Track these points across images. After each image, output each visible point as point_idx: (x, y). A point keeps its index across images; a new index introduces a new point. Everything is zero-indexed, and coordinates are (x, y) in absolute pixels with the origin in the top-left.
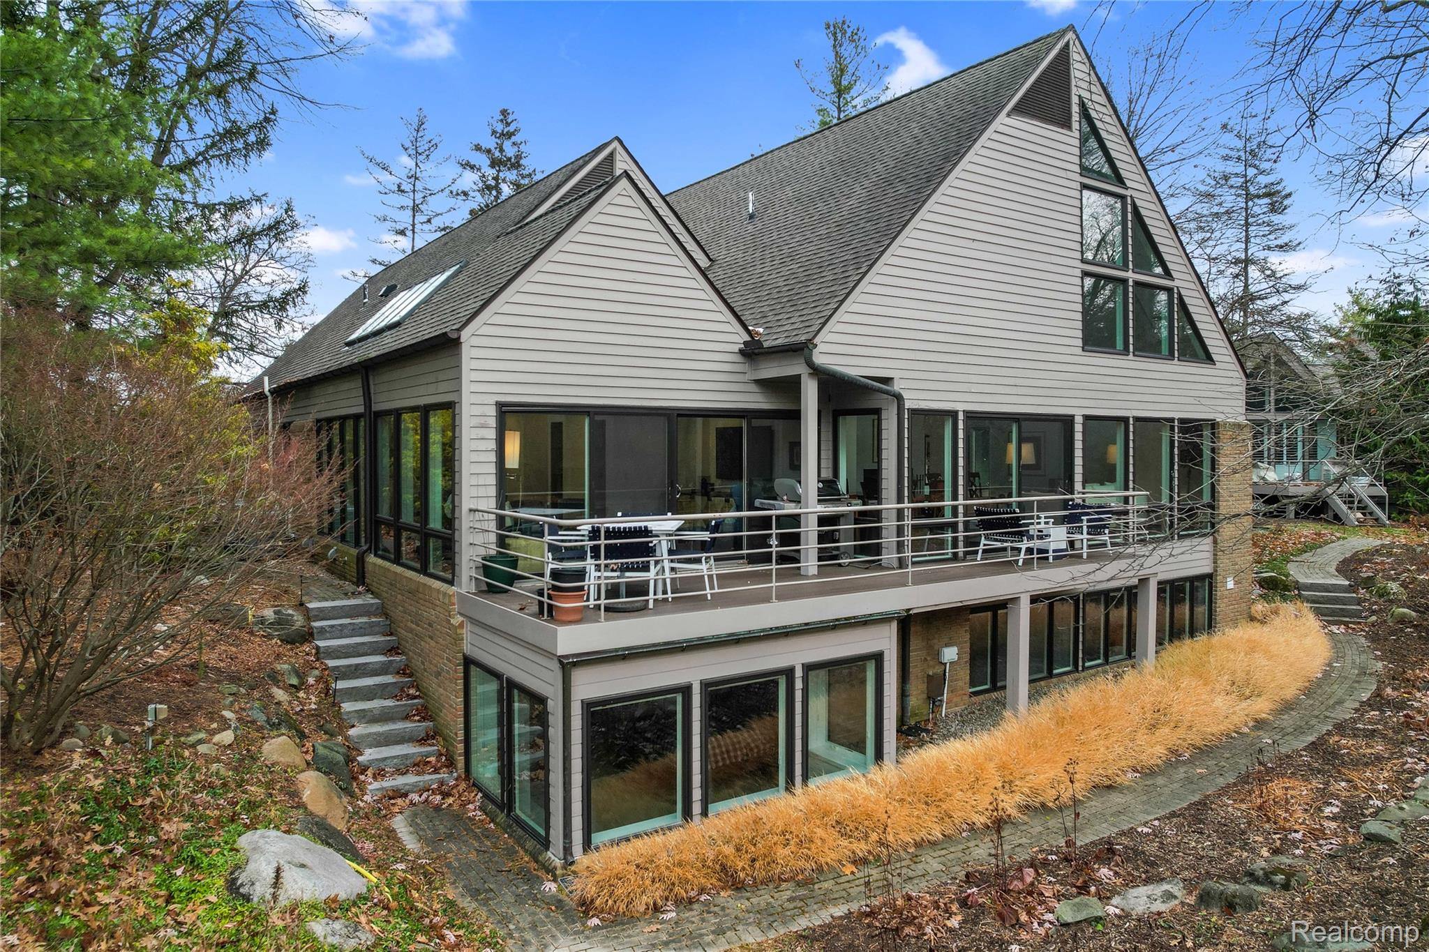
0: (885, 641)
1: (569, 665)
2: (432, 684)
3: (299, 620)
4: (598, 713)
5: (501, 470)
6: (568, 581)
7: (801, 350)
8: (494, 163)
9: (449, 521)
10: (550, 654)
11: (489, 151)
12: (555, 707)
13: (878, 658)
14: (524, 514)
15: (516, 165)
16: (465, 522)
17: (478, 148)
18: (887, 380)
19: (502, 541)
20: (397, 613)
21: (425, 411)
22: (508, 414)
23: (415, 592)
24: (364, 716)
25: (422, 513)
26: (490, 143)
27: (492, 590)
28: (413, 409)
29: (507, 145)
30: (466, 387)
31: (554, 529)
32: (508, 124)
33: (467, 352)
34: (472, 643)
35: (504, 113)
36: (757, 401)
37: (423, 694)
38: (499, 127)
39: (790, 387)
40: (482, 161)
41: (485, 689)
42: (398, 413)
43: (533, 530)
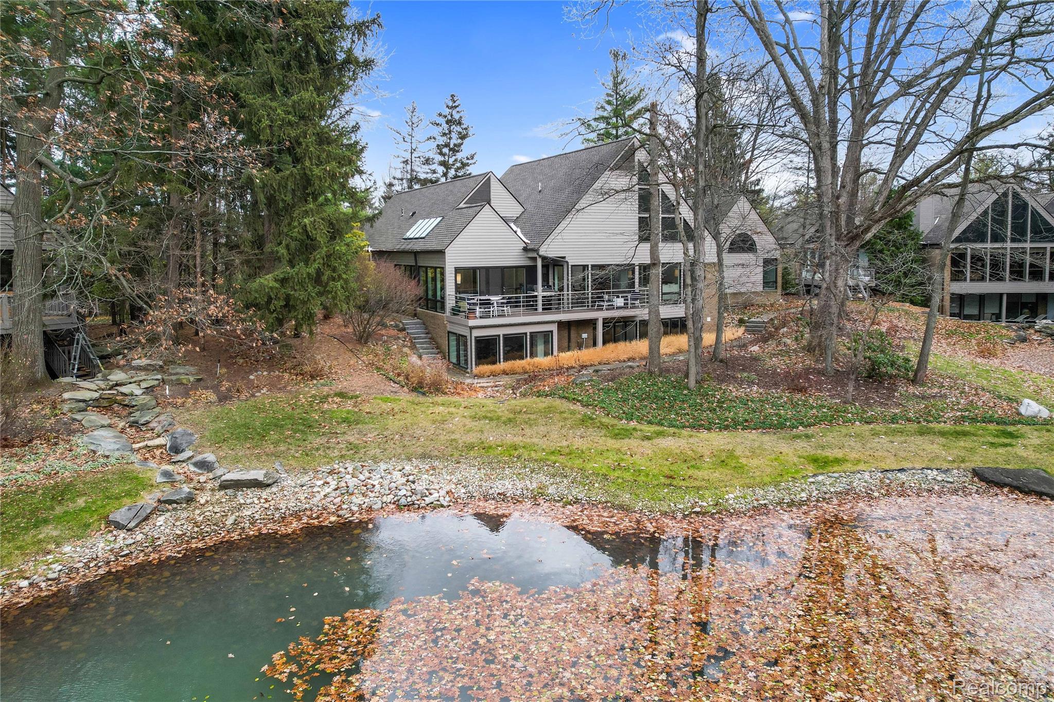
0: (554, 328)
1: (472, 328)
2: (439, 340)
3: (401, 325)
4: (479, 341)
5: (456, 284)
6: (472, 311)
7: (536, 251)
8: (448, 122)
9: (443, 298)
10: (467, 326)
11: (445, 117)
12: (469, 338)
13: (552, 332)
14: (462, 295)
15: (459, 123)
16: (447, 298)
17: (440, 115)
18: (564, 258)
19: (456, 302)
20: (428, 324)
21: (435, 268)
22: (457, 270)
23: (433, 317)
24: (422, 348)
25: (435, 295)
26: (447, 111)
27: (455, 314)
28: (431, 267)
29: (454, 113)
30: (447, 264)
31: (469, 299)
32: (454, 102)
33: (447, 255)
34: (449, 328)
35: (453, 96)
36: (529, 263)
37: (437, 343)
38: (450, 104)
39: (534, 259)
40: (442, 121)
41: (453, 338)
42: (427, 268)
43: (463, 299)
